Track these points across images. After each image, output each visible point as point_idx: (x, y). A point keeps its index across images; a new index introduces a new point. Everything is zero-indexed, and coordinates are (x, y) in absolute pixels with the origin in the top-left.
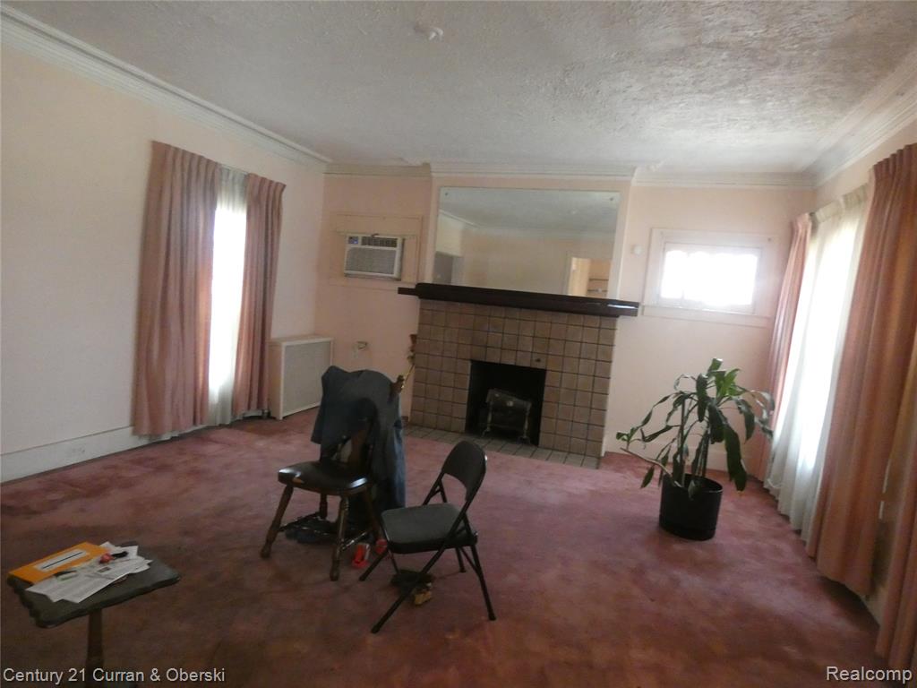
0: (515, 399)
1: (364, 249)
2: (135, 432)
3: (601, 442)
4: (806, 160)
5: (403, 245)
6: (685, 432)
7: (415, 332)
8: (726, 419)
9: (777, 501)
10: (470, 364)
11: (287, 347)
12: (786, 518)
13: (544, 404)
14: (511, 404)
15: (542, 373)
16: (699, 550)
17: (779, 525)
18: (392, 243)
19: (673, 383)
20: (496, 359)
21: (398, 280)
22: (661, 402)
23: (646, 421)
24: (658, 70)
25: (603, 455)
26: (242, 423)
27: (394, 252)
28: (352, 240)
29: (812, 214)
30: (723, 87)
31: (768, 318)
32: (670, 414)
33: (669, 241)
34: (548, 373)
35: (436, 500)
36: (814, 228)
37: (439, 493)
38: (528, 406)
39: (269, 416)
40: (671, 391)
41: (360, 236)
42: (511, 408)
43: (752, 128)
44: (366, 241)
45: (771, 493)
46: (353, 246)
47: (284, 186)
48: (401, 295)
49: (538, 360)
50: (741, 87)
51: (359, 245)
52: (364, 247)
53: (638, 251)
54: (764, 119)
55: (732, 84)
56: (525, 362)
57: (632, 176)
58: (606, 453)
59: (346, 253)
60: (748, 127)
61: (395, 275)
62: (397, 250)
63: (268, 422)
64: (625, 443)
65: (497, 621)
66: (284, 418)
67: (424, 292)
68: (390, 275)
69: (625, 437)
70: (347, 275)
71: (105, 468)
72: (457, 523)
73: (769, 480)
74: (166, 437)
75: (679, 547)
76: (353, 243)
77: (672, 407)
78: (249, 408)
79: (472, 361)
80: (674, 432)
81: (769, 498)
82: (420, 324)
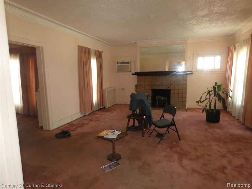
0: (164, 98)
1: (121, 65)
2: (81, 113)
3: (186, 105)
4: (232, 32)
5: (131, 63)
6: (211, 100)
7: (136, 84)
8: (221, 95)
9: (232, 114)
10: (151, 90)
11: (107, 91)
12: (235, 117)
13: (171, 98)
14: (162, 99)
15: (170, 90)
16: (217, 125)
17: (233, 119)
18: (128, 63)
19: (207, 89)
20: (158, 88)
21: (130, 72)
22: (204, 93)
23: (201, 98)
24: (201, 19)
25: (186, 108)
26: (100, 110)
27: (129, 65)
28: (118, 63)
29: (234, 45)
30: (215, 20)
31: (224, 71)
32: (206, 96)
33: (198, 55)
34: (171, 90)
35: (162, 118)
36: (235, 49)
37: (163, 117)
38: (167, 99)
39: (105, 108)
40: (206, 91)
41: (120, 62)
42: (162, 100)
43: (220, 27)
44: (121, 63)
45: (230, 112)
46: (118, 65)
47: (103, 52)
48: (133, 75)
49: (169, 88)
50: (219, 20)
51: (120, 64)
52: (121, 64)
53: (191, 58)
54: (223, 25)
55: (217, 19)
56: (165, 88)
57: (188, 40)
58: (187, 108)
59: (117, 66)
60: (219, 27)
61: (130, 71)
62: (130, 64)
63: (105, 109)
64: (198, 103)
65: (181, 140)
66: (108, 108)
67: (137, 74)
68: (129, 71)
69: (198, 102)
70: (117, 72)
71: (79, 121)
72: (172, 121)
73: (229, 109)
74: (87, 114)
75: (213, 125)
76: (118, 64)
77: (207, 94)
78: (101, 106)
79: (152, 90)
80: (208, 100)
81: (229, 114)
82: (138, 82)
